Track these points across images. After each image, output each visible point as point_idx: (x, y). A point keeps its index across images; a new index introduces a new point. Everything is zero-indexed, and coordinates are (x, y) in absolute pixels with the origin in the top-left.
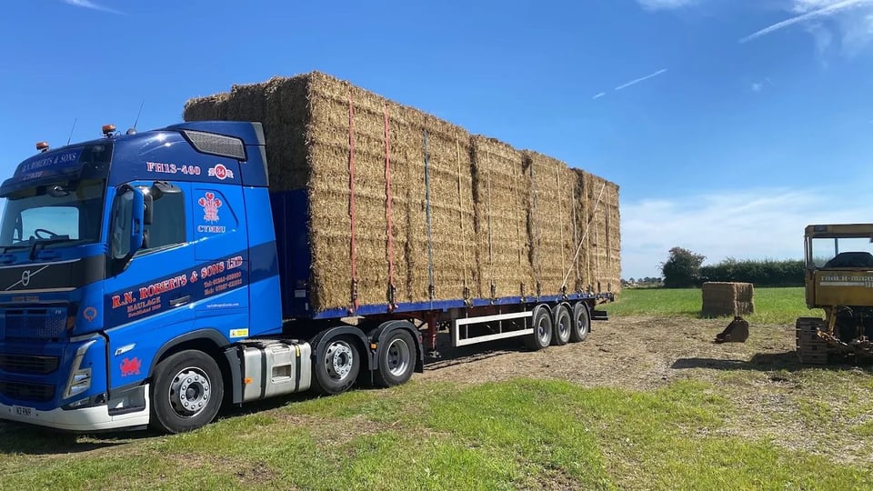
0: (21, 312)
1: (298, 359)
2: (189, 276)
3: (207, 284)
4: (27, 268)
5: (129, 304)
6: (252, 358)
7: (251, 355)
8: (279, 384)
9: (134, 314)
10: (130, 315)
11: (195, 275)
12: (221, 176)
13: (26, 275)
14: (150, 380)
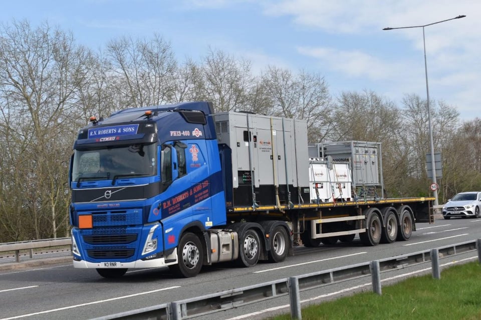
0: (106, 213)
1: (233, 241)
2: (189, 192)
3: (196, 196)
4: (109, 189)
5: (169, 207)
6: (213, 238)
7: (213, 236)
8: (226, 255)
9: (172, 212)
10: (170, 213)
11: (191, 192)
12: (197, 135)
13: (108, 193)
14: (177, 247)
